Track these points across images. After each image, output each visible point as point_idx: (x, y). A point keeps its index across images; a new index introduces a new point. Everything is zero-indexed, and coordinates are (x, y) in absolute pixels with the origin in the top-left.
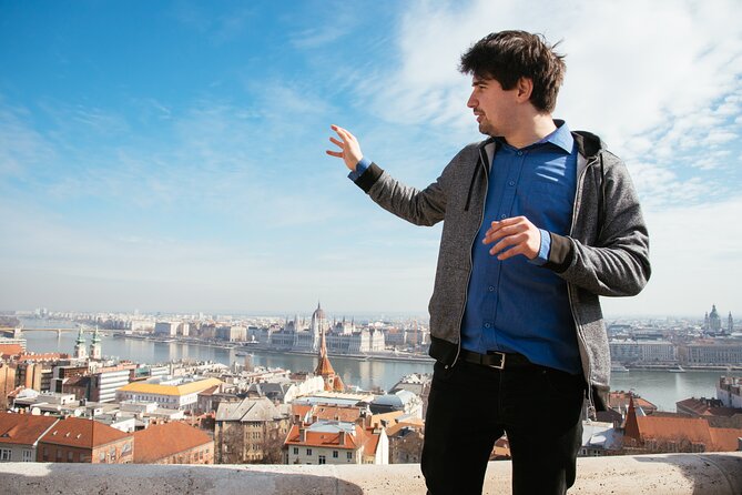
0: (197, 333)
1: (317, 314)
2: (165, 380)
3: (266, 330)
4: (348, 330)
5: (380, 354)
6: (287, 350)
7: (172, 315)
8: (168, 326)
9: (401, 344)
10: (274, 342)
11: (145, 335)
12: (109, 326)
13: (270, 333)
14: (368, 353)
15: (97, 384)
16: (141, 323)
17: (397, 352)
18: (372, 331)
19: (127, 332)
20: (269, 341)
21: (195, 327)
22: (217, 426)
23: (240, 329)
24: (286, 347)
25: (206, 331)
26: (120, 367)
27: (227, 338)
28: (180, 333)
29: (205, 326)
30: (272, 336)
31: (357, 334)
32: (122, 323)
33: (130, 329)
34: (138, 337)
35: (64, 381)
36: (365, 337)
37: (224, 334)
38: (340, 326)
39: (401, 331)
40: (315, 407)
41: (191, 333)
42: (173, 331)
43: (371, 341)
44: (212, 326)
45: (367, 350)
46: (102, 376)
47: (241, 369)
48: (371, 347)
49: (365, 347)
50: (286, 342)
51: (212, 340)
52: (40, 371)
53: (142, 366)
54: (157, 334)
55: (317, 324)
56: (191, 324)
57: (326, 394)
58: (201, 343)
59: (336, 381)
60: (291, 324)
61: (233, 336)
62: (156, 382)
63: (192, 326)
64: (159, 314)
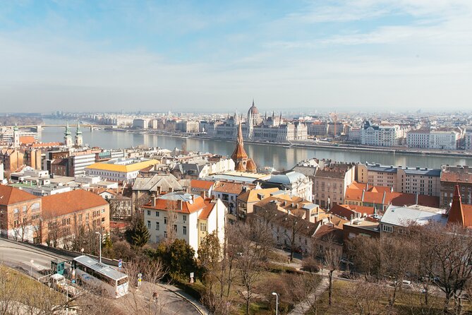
0: (163, 127)
1: (252, 110)
2: (120, 160)
3: (212, 123)
4: (276, 123)
5: (303, 143)
6: (228, 139)
7: (147, 114)
8: (142, 121)
9: (323, 134)
10: (219, 132)
11: (126, 128)
12: (104, 122)
13: (215, 125)
14: (293, 142)
15: (73, 164)
16: (125, 120)
17: (317, 141)
18: (296, 124)
19: (114, 127)
20: (215, 132)
21: (162, 122)
22: (134, 194)
23: (194, 123)
24: (228, 136)
25: (169, 125)
26: (89, 151)
27: (184, 130)
28: (150, 126)
29: (169, 121)
30: (217, 128)
31: (284, 126)
32: (110, 120)
33: (116, 124)
34: (121, 130)
35: (52, 162)
36: (290, 128)
37: (182, 127)
38: (270, 120)
39: (324, 124)
40: (218, 182)
41: (158, 126)
42: (146, 126)
43: (296, 132)
44: (174, 121)
45: (292, 139)
46: (75, 158)
47: (179, 153)
48: (295, 137)
49: (290, 137)
50: (228, 133)
51: (174, 131)
52: (40, 155)
53: (105, 151)
54: (134, 128)
55: (251, 119)
56: (158, 120)
57: (234, 173)
58: (166, 134)
59: (249, 163)
60: (232, 119)
61: (189, 128)
62: (112, 163)
63: (159, 121)
64: (139, 112)
